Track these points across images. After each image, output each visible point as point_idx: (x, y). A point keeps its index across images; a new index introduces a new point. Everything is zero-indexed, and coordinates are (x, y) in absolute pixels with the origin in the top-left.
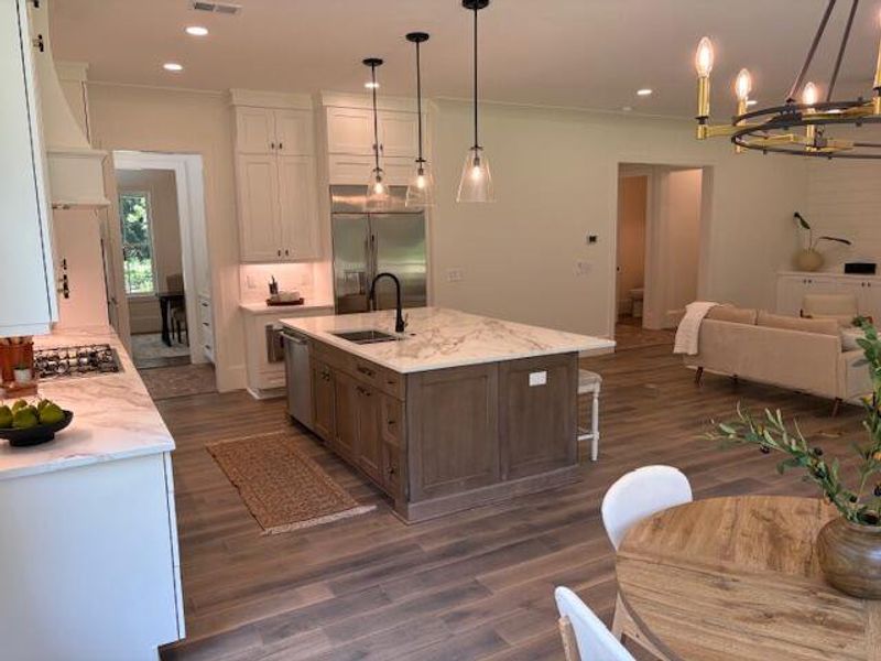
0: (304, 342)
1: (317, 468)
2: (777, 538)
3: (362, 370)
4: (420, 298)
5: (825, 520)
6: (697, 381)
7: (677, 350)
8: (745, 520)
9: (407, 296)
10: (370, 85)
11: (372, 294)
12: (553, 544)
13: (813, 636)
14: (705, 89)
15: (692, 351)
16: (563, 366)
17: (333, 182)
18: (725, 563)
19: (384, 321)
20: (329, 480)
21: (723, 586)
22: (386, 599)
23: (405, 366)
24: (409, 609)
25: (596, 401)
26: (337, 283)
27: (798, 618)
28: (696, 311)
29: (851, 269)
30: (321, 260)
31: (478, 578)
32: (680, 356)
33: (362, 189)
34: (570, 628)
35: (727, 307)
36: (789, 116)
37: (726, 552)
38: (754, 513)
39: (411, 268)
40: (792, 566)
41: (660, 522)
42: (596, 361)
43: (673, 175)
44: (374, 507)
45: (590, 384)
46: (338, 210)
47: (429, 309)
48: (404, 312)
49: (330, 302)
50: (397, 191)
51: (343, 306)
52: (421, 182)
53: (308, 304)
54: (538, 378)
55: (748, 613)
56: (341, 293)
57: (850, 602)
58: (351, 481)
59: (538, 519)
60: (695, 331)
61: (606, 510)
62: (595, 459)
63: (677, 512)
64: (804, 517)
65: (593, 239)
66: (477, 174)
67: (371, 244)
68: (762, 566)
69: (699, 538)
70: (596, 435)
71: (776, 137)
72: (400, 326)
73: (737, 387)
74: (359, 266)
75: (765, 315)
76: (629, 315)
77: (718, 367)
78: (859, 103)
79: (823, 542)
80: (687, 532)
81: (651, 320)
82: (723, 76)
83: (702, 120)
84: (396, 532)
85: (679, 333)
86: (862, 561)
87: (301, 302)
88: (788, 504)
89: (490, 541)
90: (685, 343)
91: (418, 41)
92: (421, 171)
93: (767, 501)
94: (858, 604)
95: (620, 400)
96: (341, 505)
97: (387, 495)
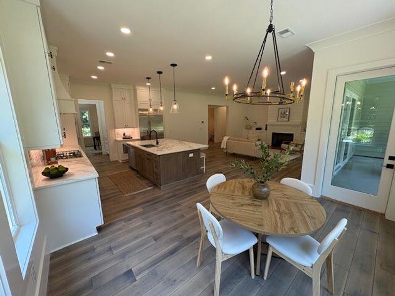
0: (133, 148)
1: (138, 179)
2: (244, 188)
3: (148, 154)
4: (162, 136)
5: (253, 183)
6: (226, 154)
7: (222, 147)
8: (237, 184)
9: (159, 136)
10: (148, 84)
11: (150, 136)
12: (195, 193)
13: (251, 208)
14: (227, 88)
15: (225, 147)
16: (197, 152)
17: (139, 108)
18: (234, 194)
19: (154, 142)
20: (141, 181)
21: (233, 199)
22: (156, 209)
23: (159, 153)
24: (161, 211)
25: (204, 160)
26: (141, 133)
27: (249, 205)
28: (226, 138)
29: (257, 129)
30: (137, 127)
31: (178, 202)
33: (146, 110)
34: (200, 212)
35: (232, 138)
36: (244, 95)
37: (234, 192)
38: (239, 183)
39: (160, 129)
40: (247, 193)
41: (219, 186)
42: (204, 151)
43: (220, 108)
44: (152, 187)
45: (203, 156)
46: (140, 115)
47: (164, 139)
48: (158, 140)
49: (139, 138)
50: (155, 110)
51: (142, 139)
52: (162, 108)
53: (133, 138)
54: (191, 155)
55: (238, 205)
56: (142, 136)
57: (257, 200)
58: (147, 182)
59: (191, 188)
60: (225, 143)
61: (207, 184)
62: (204, 172)
63: (223, 183)
64: (249, 183)
65: (203, 122)
66: (175, 107)
67: (149, 123)
68: (240, 194)
69: (228, 189)
70: (205, 167)
71: (242, 100)
72: (157, 143)
73: (234, 155)
74: (147, 129)
75: (240, 139)
76: (211, 140)
77: (231, 151)
78: (259, 92)
79: (253, 187)
80: (225, 188)
81: (216, 141)
82: (230, 86)
83: (227, 95)
84: (158, 193)
85: (222, 144)
86: (260, 191)
88: (245, 180)
89: (181, 193)
90: (223, 146)
91: (160, 74)
92: (162, 106)
93: (241, 180)
94: (260, 201)
95: (210, 159)
96: (144, 188)
97: (156, 185)
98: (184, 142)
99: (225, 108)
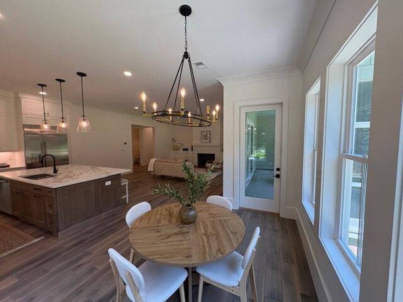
0: (7, 182)
1: (14, 229)
2: (171, 214)
3: (36, 189)
4: (67, 162)
5: (181, 207)
6: (154, 178)
7: (149, 170)
8: (164, 210)
9: (57, 162)
10: (41, 93)
11: (42, 162)
13: (179, 237)
14: (145, 106)
15: (152, 170)
16: (116, 178)
17: (24, 123)
18: (159, 225)
19: (49, 170)
20: (20, 232)
21: (158, 232)
22: (46, 271)
23: (54, 186)
24: (56, 272)
25: (127, 187)
26: (27, 159)
27: (176, 234)
28: (153, 161)
29: (184, 150)
30: (19, 150)
31: (87, 250)
32: (149, 172)
33: (38, 127)
34: (113, 262)
35: (160, 159)
36: (165, 114)
37: (159, 222)
38: (166, 209)
39: (63, 152)
40: (174, 220)
41: (141, 218)
42: (126, 176)
43: (146, 129)
44: (43, 238)
45: (125, 182)
46: (26, 133)
47: (69, 165)
48: (57, 167)
49: (24, 165)
50: (54, 128)
51: (29, 166)
52: (63, 125)
53: (11, 167)
54: (108, 183)
55: (164, 237)
56: (30, 162)
57: (186, 226)
58: (32, 230)
59: (109, 225)
60: (153, 164)
61: (127, 218)
62: (127, 202)
63: (148, 214)
64: (176, 207)
65: (125, 143)
66: (84, 124)
67: (44, 145)
68: (167, 223)
69: (152, 220)
70: (127, 195)
71: (163, 119)
72: (55, 171)
73: (163, 178)
74: (39, 152)
75: (168, 161)
76: (137, 163)
77: (159, 173)
79: (180, 213)
80: (149, 219)
81: (142, 163)
82: (149, 103)
83: (144, 112)
84: (53, 244)
85: (149, 166)
86: (188, 216)
87: (8, 166)
88: (173, 205)
90: (150, 168)
91: (61, 82)
92: (63, 122)
93: (169, 205)
94: (188, 226)
95: (133, 187)
96: (26, 240)
97: (49, 231)
98: (99, 168)
99: (152, 129)
